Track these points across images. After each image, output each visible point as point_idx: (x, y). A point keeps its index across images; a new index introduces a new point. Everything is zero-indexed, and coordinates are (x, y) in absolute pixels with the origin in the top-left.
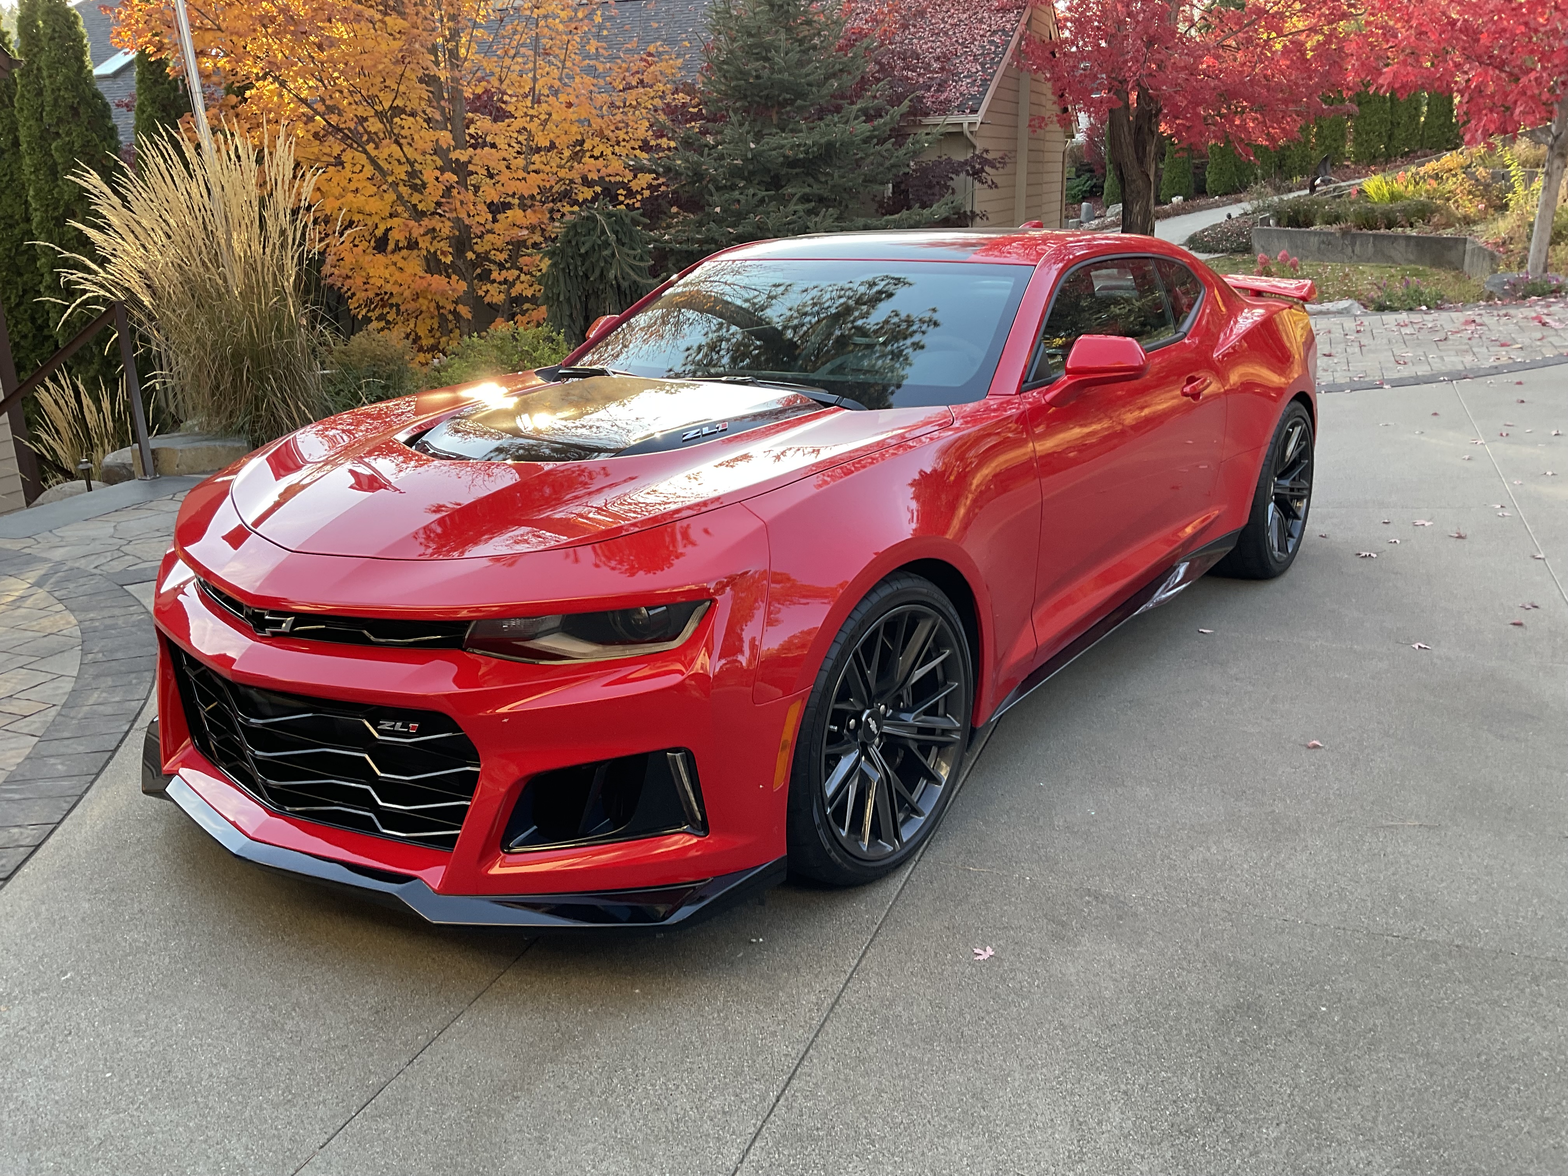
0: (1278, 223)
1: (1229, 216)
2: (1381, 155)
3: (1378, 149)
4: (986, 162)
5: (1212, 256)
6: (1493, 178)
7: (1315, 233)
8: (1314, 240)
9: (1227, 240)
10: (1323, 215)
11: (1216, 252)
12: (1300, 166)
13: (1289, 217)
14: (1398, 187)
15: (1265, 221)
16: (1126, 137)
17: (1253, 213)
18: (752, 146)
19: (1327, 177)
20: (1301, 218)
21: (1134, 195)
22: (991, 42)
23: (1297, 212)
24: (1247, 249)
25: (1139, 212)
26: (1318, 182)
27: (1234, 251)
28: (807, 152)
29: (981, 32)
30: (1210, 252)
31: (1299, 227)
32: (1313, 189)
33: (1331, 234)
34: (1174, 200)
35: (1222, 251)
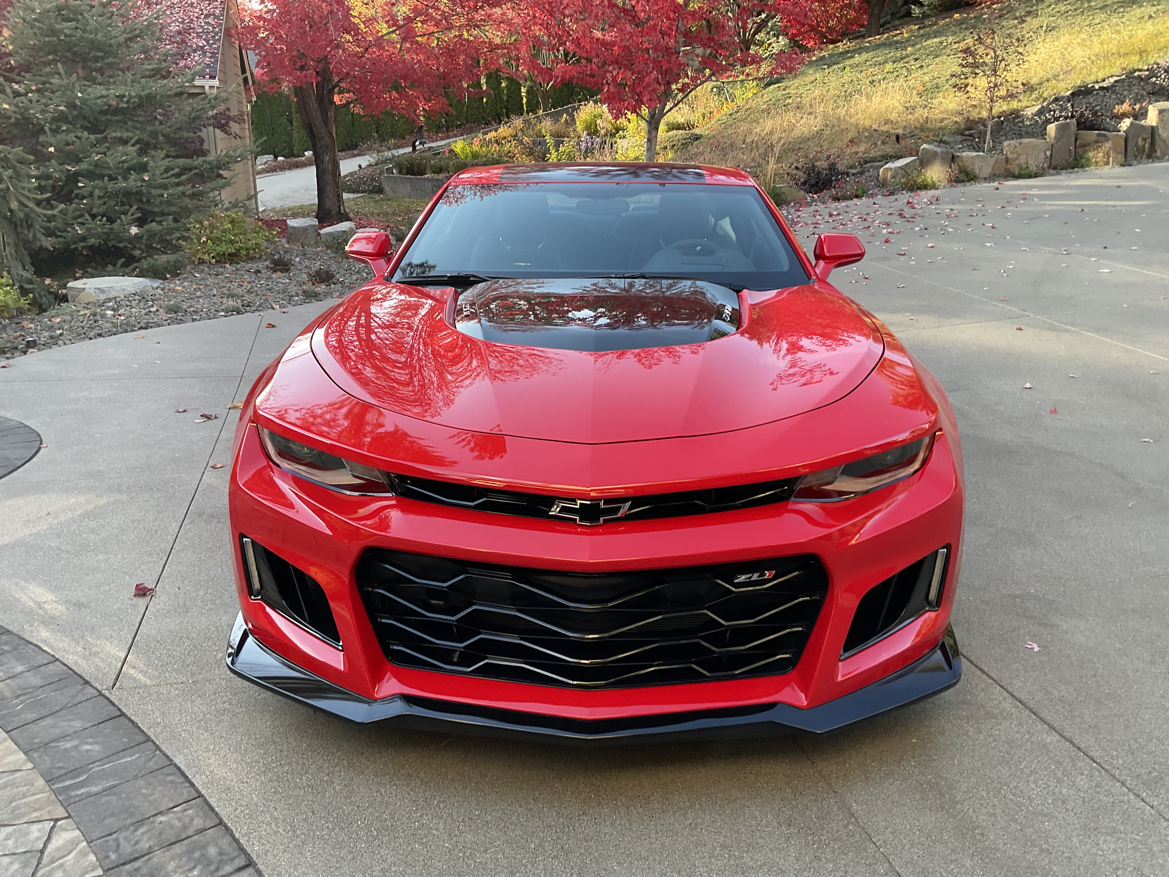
0: (400, 172)
1: (360, 166)
2: (443, 126)
3: (441, 122)
4: (229, 118)
5: (356, 195)
6: (534, 144)
7: (428, 179)
8: (429, 185)
9: (364, 184)
10: (431, 167)
11: (358, 192)
12: (391, 131)
13: (407, 168)
14: (476, 148)
15: (390, 171)
16: (313, 104)
17: (376, 164)
18: (80, 95)
19: (423, 140)
20: (416, 169)
21: (324, 148)
22: (207, 23)
23: (412, 165)
24: (380, 190)
25: (329, 162)
26: (417, 143)
27: (371, 192)
28: (128, 102)
29: (196, 15)
30: (354, 192)
31: (415, 175)
32: (414, 147)
33: (440, 180)
34: (306, 153)
35: (363, 192)
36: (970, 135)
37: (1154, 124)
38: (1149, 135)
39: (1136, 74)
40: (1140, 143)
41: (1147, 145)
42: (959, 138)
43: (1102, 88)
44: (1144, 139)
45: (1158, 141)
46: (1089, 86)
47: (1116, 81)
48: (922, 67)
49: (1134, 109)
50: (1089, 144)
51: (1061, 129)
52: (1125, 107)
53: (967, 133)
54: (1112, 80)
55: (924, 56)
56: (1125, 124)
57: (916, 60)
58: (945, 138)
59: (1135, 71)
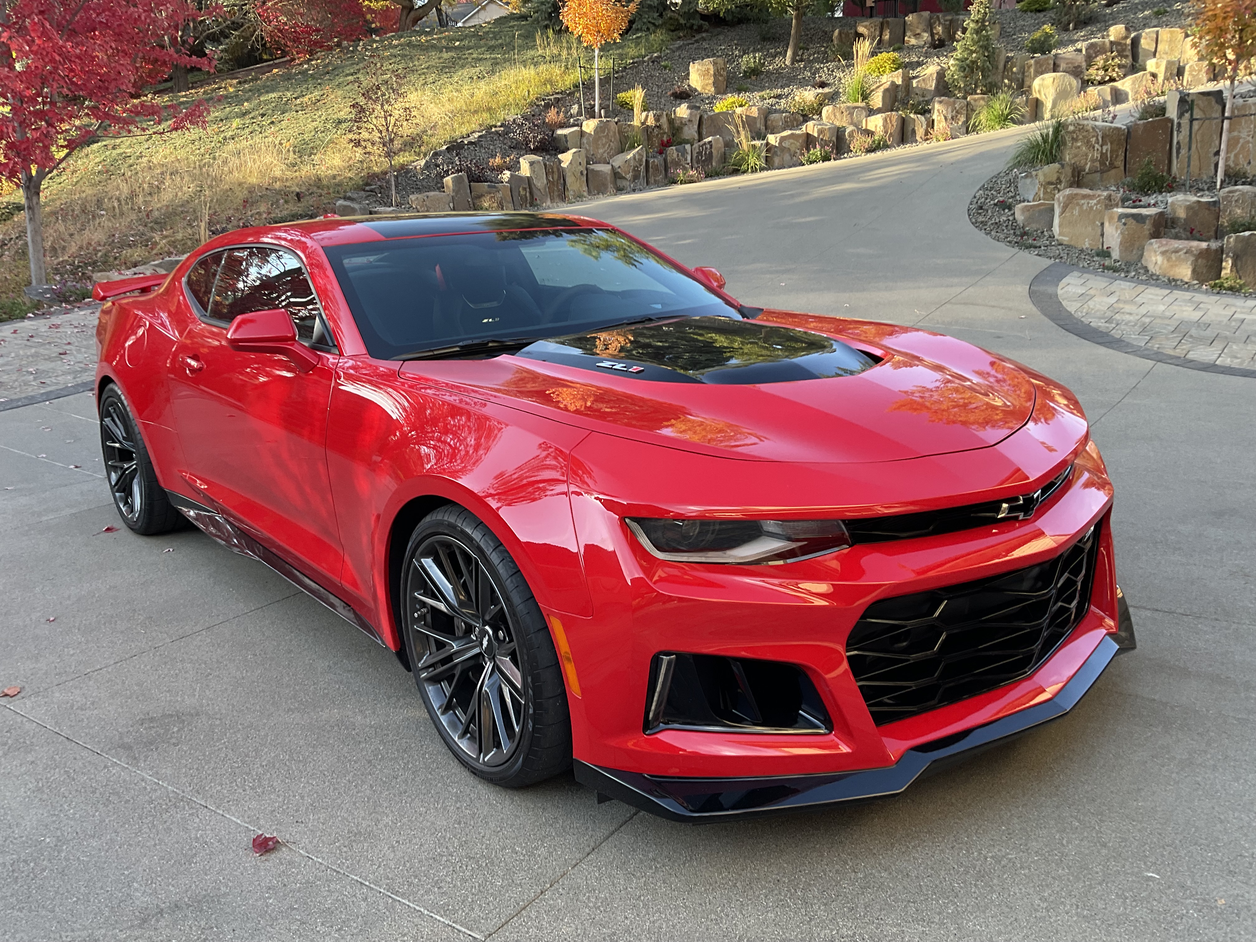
36: (371, 191)
37: (528, 175)
38: (527, 186)
39: (493, 130)
40: (522, 193)
41: (528, 194)
42: (362, 193)
43: (470, 143)
44: (525, 189)
45: (534, 189)
46: (459, 141)
47: (480, 137)
48: (272, 123)
49: (505, 162)
50: (482, 195)
51: (456, 181)
52: (498, 160)
53: (367, 188)
54: (476, 135)
55: (270, 111)
56: (506, 175)
57: (263, 115)
58: (349, 194)
59: (491, 127)
